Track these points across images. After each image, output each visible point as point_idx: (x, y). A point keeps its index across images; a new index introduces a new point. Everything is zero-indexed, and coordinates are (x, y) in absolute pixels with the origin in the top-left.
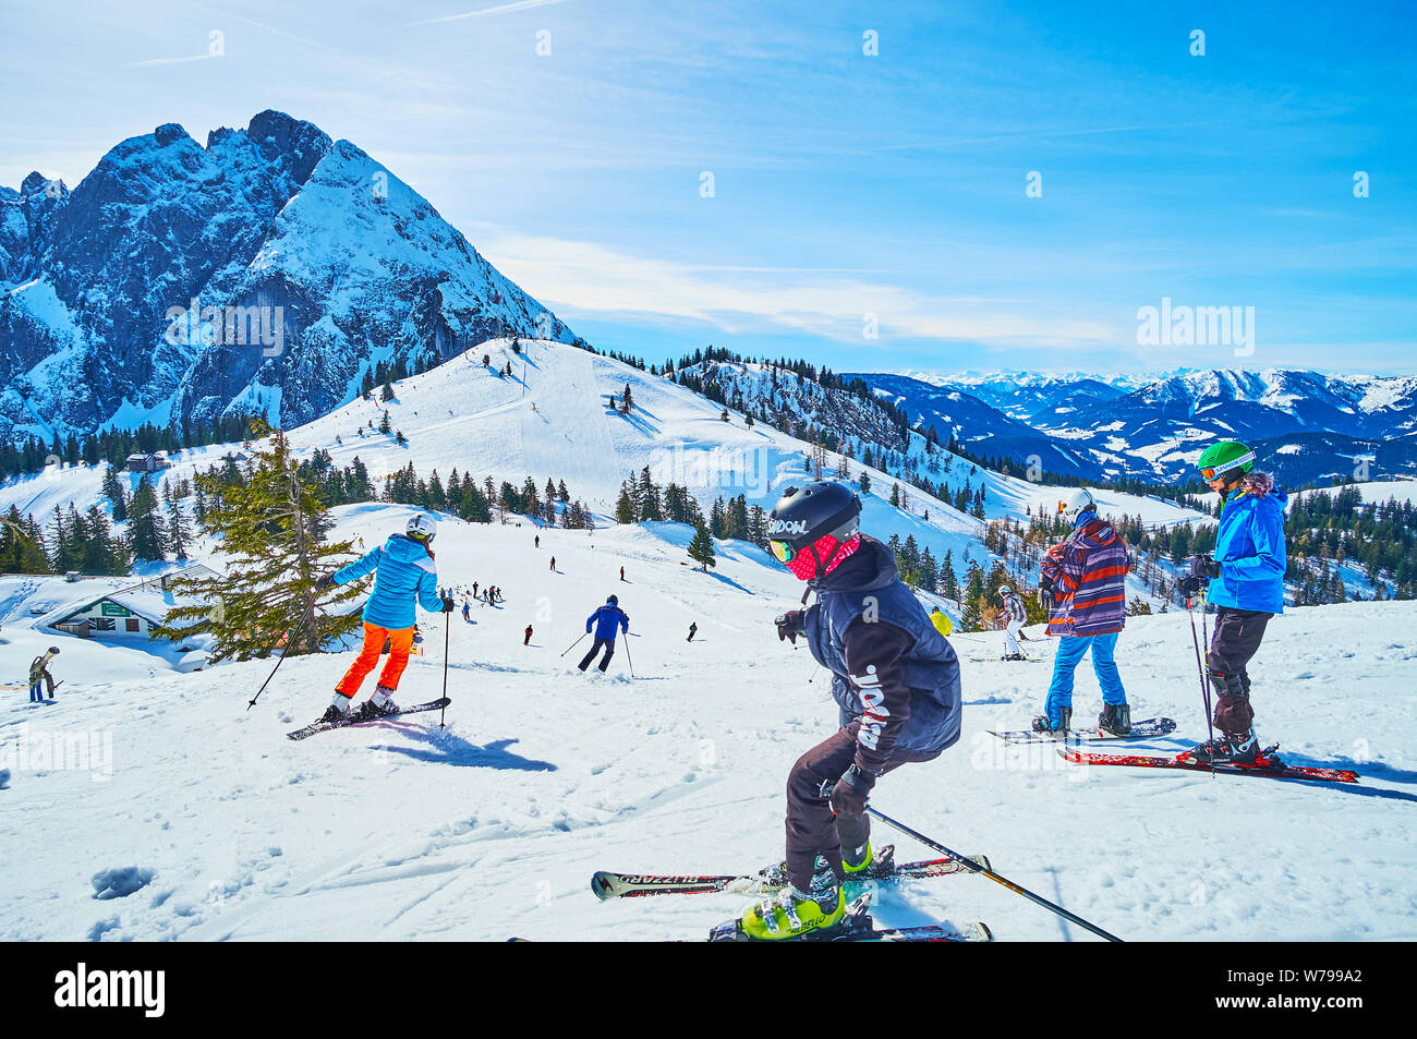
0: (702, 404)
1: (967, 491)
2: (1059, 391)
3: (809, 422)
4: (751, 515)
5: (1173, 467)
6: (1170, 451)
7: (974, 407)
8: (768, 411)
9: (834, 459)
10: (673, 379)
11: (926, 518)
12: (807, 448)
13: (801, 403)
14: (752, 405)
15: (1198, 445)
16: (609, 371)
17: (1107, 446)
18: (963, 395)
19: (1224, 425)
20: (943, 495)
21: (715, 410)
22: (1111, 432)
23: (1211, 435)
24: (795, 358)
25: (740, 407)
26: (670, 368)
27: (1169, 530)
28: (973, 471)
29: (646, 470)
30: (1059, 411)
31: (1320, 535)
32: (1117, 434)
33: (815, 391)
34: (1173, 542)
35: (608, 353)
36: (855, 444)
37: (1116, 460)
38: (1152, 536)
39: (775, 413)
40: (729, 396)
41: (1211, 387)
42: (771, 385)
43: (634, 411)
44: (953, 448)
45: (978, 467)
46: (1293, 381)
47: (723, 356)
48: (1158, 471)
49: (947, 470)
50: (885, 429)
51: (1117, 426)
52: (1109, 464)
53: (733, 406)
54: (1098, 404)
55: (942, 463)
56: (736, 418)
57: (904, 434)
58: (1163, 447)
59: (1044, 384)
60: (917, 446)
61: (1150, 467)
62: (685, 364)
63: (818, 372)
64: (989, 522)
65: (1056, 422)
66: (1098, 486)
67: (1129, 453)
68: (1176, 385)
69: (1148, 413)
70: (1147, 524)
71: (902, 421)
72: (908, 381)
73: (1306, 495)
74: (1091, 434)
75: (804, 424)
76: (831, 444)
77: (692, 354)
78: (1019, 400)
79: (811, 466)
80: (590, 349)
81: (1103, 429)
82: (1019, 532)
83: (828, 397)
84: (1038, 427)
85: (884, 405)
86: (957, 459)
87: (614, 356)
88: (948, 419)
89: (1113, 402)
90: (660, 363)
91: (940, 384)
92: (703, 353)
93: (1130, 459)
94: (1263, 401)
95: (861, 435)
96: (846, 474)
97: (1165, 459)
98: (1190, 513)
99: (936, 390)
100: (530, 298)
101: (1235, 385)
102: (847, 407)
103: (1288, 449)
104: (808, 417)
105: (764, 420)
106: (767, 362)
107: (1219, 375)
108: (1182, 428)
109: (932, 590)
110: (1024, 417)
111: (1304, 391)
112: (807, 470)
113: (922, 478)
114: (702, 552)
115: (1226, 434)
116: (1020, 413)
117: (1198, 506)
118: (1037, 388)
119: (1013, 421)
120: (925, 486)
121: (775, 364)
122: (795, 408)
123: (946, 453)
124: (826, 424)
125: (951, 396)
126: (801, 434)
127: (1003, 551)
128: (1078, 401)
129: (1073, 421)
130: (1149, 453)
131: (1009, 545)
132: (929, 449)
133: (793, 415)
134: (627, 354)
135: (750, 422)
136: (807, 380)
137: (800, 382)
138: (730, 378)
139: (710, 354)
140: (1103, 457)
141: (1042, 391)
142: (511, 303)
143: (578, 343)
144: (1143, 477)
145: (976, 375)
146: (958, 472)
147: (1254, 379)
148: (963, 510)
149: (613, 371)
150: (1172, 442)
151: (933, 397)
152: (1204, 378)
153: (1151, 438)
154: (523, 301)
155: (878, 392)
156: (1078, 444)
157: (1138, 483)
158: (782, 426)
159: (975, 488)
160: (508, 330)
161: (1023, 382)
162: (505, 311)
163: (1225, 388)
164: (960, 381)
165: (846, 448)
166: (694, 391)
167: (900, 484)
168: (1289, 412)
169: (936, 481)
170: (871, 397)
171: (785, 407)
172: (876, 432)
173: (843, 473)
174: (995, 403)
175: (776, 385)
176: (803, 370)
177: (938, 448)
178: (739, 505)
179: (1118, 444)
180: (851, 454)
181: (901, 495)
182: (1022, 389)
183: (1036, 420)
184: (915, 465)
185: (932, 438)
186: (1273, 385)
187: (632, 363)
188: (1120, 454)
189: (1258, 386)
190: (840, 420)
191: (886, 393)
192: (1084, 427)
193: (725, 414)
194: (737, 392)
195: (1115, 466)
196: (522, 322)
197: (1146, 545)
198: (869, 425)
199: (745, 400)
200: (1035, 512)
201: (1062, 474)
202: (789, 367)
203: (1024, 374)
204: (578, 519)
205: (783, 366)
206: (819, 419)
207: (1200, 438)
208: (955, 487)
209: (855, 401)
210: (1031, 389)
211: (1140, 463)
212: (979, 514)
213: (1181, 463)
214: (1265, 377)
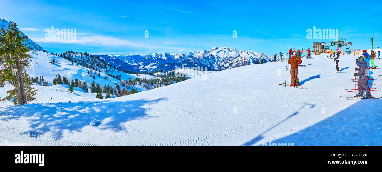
0: (68, 62)
1: (118, 76)
2: (132, 57)
3: (89, 64)
4: (79, 82)
5: (151, 69)
6: (150, 67)
7: (118, 60)
8: (81, 62)
9: (94, 71)
10: (63, 57)
11: (111, 81)
12: (88, 69)
13: (87, 61)
14: (77, 61)
15: (154, 65)
16: (50, 56)
17: (141, 66)
18: (116, 58)
19: (157, 62)
20: (114, 77)
21: (71, 63)
22: (141, 64)
23: (155, 64)
24: (85, 52)
25: (75, 62)
26: (61, 55)
27: (150, 80)
28: (119, 72)
29: (59, 75)
30: (132, 60)
31: (170, 78)
32: (142, 64)
33: (89, 58)
34: (151, 82)
35: (50, 53)
36: (97, 68)
37: (142, 68)
38: (148, 81)
39: (82, 63)
40: (73, 60)
41: (155, 56)
42: (81, 57)
43: (56, 63)
44: (115, 68)
45: (119, 71)
46: (166, 55)
47: (72, 52)
48: (149, 70)
49: (114, 72)
50: (103, 65)
51: (142, 63)
52: (141, 69)
53: (74, 62)
54: (139, 59)
55: (113, 71)
56: (75, 64)
57: (106, 66)
58: (149, 66)
59: (130, 56)
60: (108, 68)
61: (147, 69)
62: (64, 54)
63: (90, 54)
64: (122, 81)
65: (132, 62)
66: (139, 73)
67: (144, 67)
68: (150, 56)
69: (146, 60)
70: (147, 79)
71: (105, 63)
72: (106, 56)
73: (168, 72)
74: (138, 64)
75: (88, 64)
76: (93, 68)
77: (66, 52)
78: (126, 59)
79: (90, 72)
80: (47, 52)
81: (140, 63)
82: (127, 82)
83: (92, 59)
84: (129, 63)
85: (102, 60)
86: (116, 70)
87: (51, 53)
88: (114, 62)
89: (141, 59)
90: (60, 54)
91: (112, 56)
92: (68, 52)
93: (144, 68)
94: (163, 58)
95: (98, 66)
96: (96, 74)
97: (149, 68)
98: (153, 77)
99: (111, 57)
100: (35, 43)
101: (158, 55)
102: (95, 61)
103: (166, 65)
104: (88, 63)
105: (80, 64)
106: (80, 53)
107: (156, 54)
108: (152, 63)
109: (113, 94)
110: (127, 62)
111: (168, 57)
112: (89, 73)
113: (110, 74)
114: (71, 90)
115: (157, 63)
116: (126, 61)
117: (154, 75)
118: (129, 56)
119: (125, 62)
120: (110, 75)
121: (82, 54)
122: (86, 62)
123: (114, 69)
124: (92, 64)
125: (114, 58)
126: (87, 67)
127: (124, 86)
128: (136, 59)
129: (135, 62)
130: (147, 67)
131: (125, 85)
132: (111, 68)
133: (85, 63)
134: (53, 53)
135: (77, 65)
136: (88, 56)
137: (86, 57)
138: (73, 56)
139: (69, 52)
140: (140, 68)
141: (130, 57)
142: (32, 44)
143: (44, 51)
144: (146, 71)
145: (118, 54)
146: (116, 73)
147: (161, 54)
148: (117, 79)
149: (51, 56)
150: (150, 65)
151: (111, 58)
152: (154, 55)
153: (147, 64)
154: (34, 43)
155: (101, 58)
156: (136, 66)
157: (145, 72)
158: (83, 65)
159: (119, 75)
160: (32, 49)
161: (126, 55)
162: (31, 46)
163: (157, 56)
164: (115, 55)
165: (96, 69)
166: (67, 59)
167: (106, 75)
168: (166, 60)
169: (112, 74)
170: (99, 59)
171: (84, 61)
172: (101, 66)
173: (95, 74)
174: (122, 59)
175: (82, 57)
176: (87, 55)
177: (112, 68)
178: (77, 81)
179: (142, 66)
180: (96, 70)
181: (106, 77)
182: (126, 57)
183: (129, 62)
184: (108, 71)
185: (111, 66)
186: (164, 55)
187: (54, 54)
188: (143, 67)
189: (162, 56)
190: (94, 64)
191: (102, 58)
192: (137, 63)
193: (73, 63)
194: (74, 59)
195: (142, 70)
196: (34, 47)
197: (147, 83)
198: (99, 64)
199: (76, 60)
200: (129, 78)
201: (133, 71)
202: (84, 54)
203: (126, 54)
204: (46, 84)
205: (83, 54)
206: (90, 64)
207: (154, 64)
208: (116, 75)
209: (97, 60)
210: (128, 57)
211: (146, 69)
212: (120, 80)
213: (152, 68)
214: (162, 54)
